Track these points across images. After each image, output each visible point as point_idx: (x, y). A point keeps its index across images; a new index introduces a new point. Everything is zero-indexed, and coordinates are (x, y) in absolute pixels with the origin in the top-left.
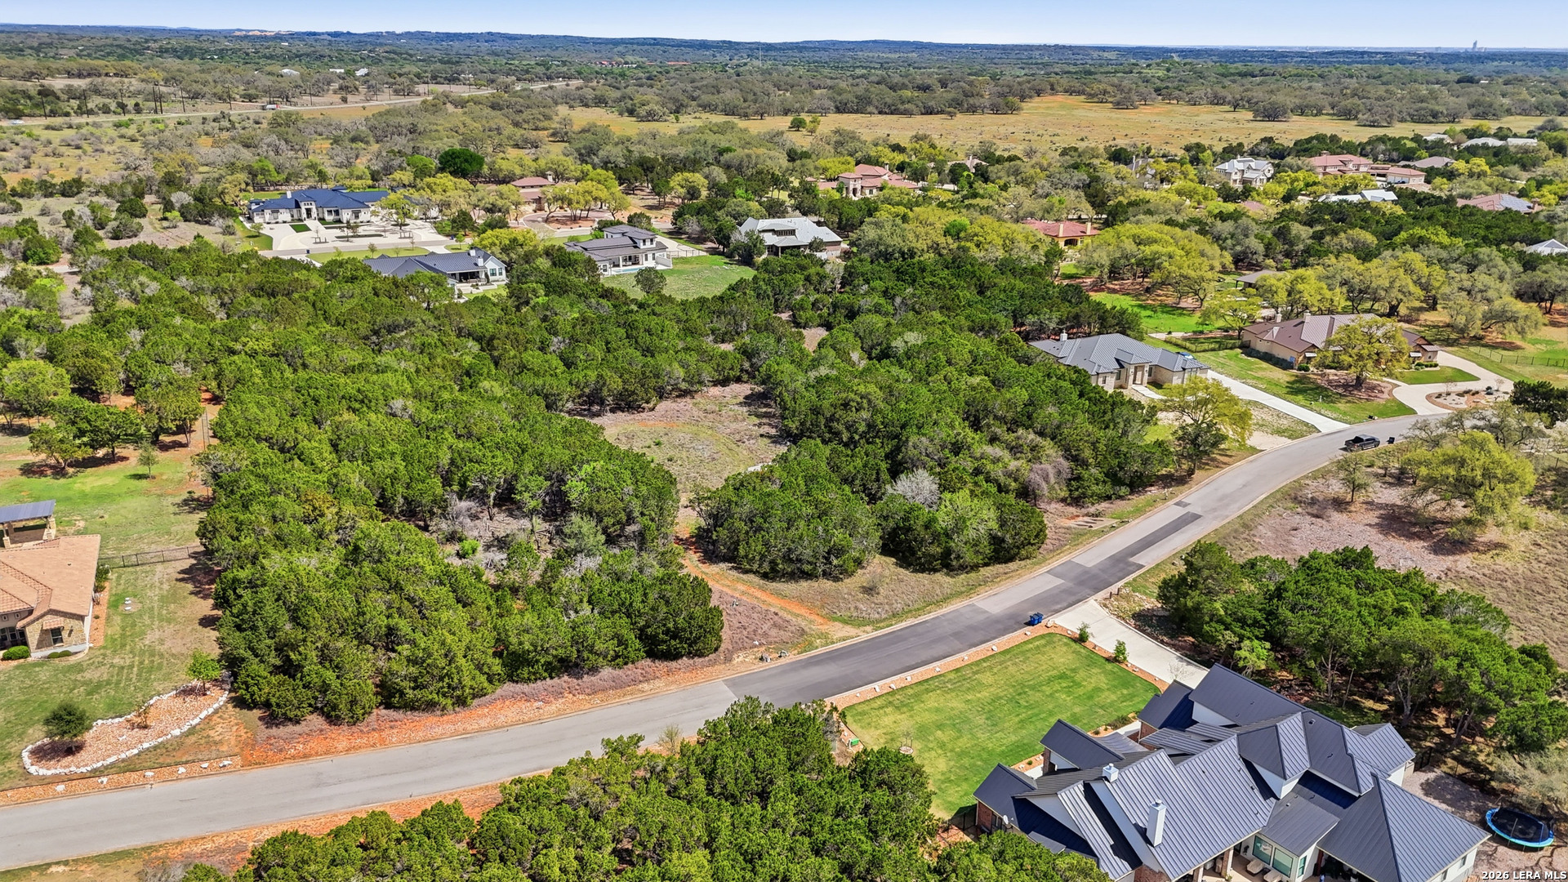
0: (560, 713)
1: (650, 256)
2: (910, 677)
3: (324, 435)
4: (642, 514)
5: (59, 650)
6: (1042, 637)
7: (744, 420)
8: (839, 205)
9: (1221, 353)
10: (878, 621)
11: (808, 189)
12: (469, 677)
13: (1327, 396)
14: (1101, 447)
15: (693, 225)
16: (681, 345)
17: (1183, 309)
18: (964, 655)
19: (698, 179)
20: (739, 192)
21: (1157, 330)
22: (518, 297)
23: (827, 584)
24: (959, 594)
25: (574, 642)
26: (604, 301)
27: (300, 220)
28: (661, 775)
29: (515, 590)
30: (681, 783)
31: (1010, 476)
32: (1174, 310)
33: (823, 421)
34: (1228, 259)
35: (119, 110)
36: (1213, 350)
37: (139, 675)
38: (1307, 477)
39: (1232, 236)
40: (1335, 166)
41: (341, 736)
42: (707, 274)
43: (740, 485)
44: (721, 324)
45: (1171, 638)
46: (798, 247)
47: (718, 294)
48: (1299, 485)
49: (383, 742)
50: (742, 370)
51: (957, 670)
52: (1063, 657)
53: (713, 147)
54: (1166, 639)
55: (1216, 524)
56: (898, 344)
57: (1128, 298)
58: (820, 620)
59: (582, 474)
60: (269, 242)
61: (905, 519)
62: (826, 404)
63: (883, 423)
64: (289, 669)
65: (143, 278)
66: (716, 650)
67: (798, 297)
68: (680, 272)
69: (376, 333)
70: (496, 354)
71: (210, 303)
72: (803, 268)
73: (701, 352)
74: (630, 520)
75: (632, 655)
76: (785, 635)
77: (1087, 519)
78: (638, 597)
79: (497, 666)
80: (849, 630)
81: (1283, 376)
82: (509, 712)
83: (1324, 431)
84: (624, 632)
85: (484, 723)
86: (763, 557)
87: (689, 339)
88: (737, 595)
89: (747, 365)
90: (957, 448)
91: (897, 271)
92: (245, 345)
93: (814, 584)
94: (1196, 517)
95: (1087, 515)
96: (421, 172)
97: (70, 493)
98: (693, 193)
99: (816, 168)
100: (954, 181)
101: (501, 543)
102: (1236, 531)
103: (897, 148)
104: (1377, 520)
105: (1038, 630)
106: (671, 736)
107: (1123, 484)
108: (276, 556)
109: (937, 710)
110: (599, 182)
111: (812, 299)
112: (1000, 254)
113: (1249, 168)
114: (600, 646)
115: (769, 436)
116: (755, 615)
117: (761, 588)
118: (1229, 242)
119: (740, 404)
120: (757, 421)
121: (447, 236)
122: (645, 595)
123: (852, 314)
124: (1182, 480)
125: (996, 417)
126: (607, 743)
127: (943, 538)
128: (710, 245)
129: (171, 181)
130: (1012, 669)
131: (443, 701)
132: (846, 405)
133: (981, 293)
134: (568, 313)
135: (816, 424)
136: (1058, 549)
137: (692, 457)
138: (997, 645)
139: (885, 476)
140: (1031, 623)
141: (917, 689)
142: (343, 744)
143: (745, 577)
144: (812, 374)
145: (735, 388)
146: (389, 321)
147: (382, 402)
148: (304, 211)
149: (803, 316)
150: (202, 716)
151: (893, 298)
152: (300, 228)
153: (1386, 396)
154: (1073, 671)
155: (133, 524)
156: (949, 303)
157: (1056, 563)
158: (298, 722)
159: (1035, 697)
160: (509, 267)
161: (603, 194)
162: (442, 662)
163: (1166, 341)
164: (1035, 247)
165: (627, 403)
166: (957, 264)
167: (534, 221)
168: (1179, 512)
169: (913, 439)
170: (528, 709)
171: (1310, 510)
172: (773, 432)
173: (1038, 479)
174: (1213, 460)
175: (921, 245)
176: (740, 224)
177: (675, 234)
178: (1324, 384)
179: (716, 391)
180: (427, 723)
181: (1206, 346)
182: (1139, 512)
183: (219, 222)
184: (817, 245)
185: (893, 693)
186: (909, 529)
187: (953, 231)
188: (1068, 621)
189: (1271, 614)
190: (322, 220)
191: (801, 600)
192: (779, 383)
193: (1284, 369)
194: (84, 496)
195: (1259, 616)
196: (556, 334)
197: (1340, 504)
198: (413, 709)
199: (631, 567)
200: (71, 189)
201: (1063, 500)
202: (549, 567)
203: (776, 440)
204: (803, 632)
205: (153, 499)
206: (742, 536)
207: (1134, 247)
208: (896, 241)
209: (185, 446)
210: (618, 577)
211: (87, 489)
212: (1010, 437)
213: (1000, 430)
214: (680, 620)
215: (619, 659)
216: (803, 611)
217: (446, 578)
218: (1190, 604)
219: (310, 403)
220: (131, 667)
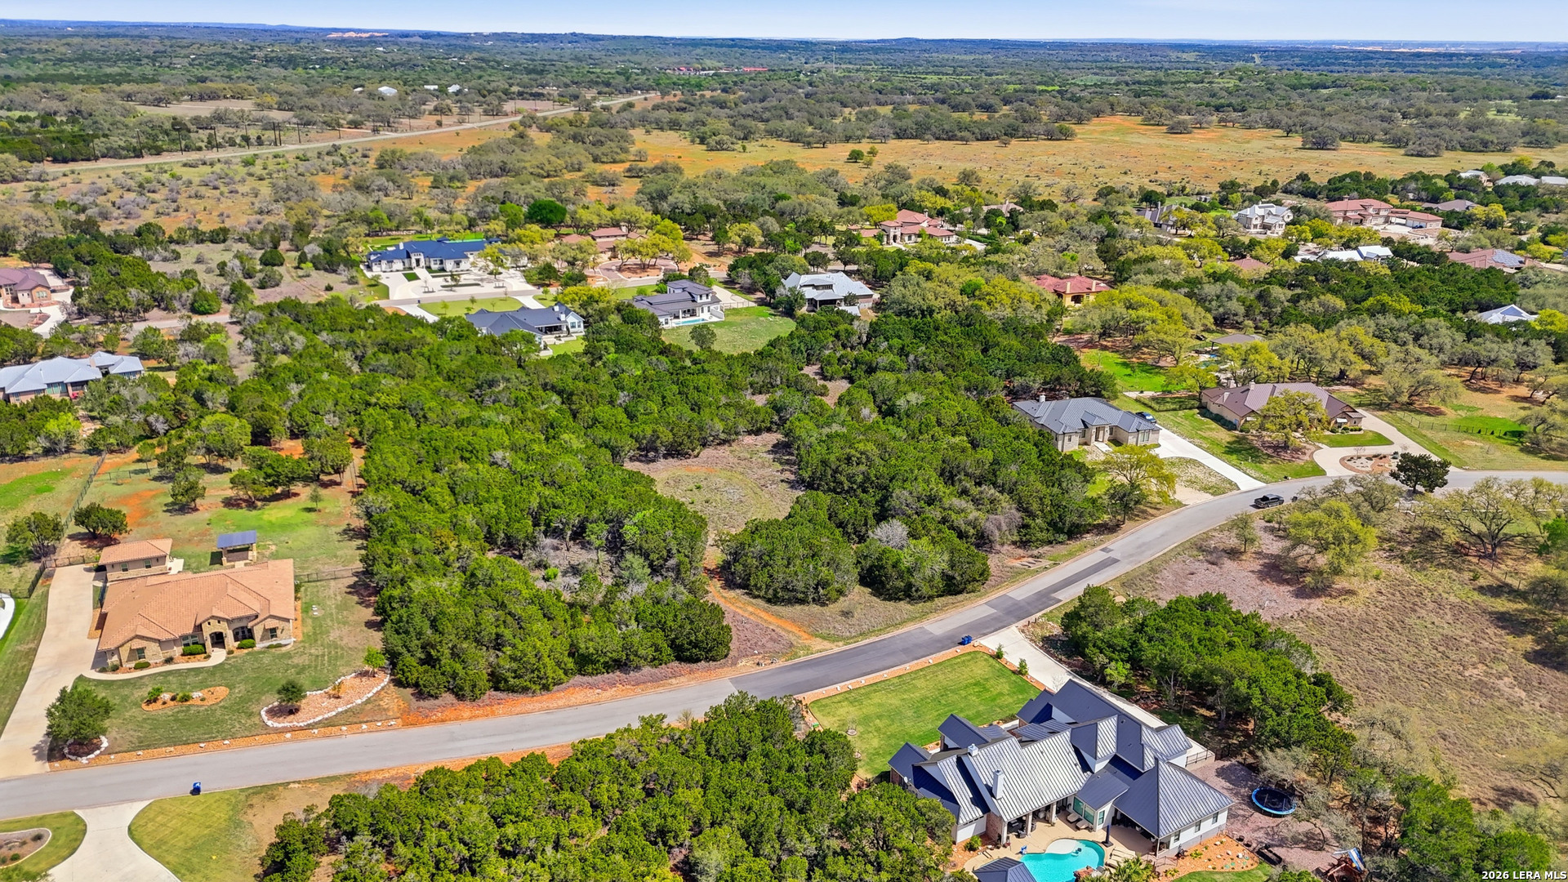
0: (613, 698)
1: (706, 309)
2: (863, 681)
3: (442, 479)
4: (679, 552)
5: (274, 643)
6: (969, 654)
7: (770, 466)
8: (876, 257)
9: (1181, 413)
10: (848, 638)
11: (852, 240)
12: (552, 670)
13: (1257, 457)
14: (1047, 501)
15: (745, 277)
16: (723, 400)
17: (1161, 368)
18: (907, 666)
19: (753, 229)
20: (789, 242)
21: (1132, 388)
22: (593, 353)
23: (815, 608)
24: (913, 619)
25: (624, 648)
26: (663, 358)
27: (411, 269)
28: (677, 742)
29: (584, 608)
30: (690, 747)
31: (969, 524)
32: (1154, 369)
33: (830, 472)
34: (1209, 320)
35: (244, 143)
36: (1174, 410)
37: (329, 661)
38: (1215, 530)
39: (1218, 297)
40: (1356, 211)
41: (466, 709)
42: (754, 325)
43: (755, 529)
44: (759, 379)
45: (1069, 657)
46: (833, 302)
47: (760, 349)
48: (1207, 536)
49: (493, 713)
50: (772, 422)
51: (900, 677)
52: (980, 670)
53: (770, 193)
54: (1063, 658)
55: (1129, 568)
56: (901, 402)
57: (1116, 355)
58: (806, 636)
59: (635, 520)
60: (385, 292)
61: (879, 559)
62: (832, 458)
63: (876, 476)
64: (430, 661)
65: (293, 333)
66: (726, 656)
67: (827, 352)
68: (730, 324)
69: (479, 387)
70: (574, 407)
71: (346, 357)
72: (834, 324)
73: (738, 407)
74: (670, 555)
75: (665, 658)
76: (778, 647)
77: (1030, 560)
78: (670, 617)
79: (570, 663)
80: (826, 644)
81: (1225, 436)
82: (579, 696)
83: (1243, 488)
84: (660, 642)
85: (561, 703)
86: (768, 586)
87: (730, 394)
88: (746, 615)
89: (776, 418)
90: (931, 501)
91: (915, 329)
92: (378, 399)
93: (806, 608)
94: (1116, 561)
95: (1031, 556)
96: (512, 224)
97: (261, 523)
98: (748, 242)
99: (861, 215)
100: (987, 227)
101: (575, 570)
102: (1143, 574)
103: (941, 192)
104: (1259, 568)
105: (968, 648)
106: (686, 716)
107: (1063, 532)
108: (419, 580)
109: (880, 705)
110: (665, 234)
111: (838, 355)
112: (1008, 312)
113: (1270, 213)
114: (642, 652)
115: (788, 482)
116: (757, 631)
117: (765, 610)
118: (1214, 303)
119: (768, 452)
120: (780, 468)
121: (535, 285)
122: (676, 616)
123: (871, 370)
124: (1111, 529)
125: (966, 475)
126: (643, 719)
127: (906, 575)
128: (759, 295)
129: (302, 229)
130: (941, 677)
131: (534, 687)
132: (849, 459)
133: (985, 351)
134: (633, 369)
135: (824, 475)
136: (996, 586)
137: (725, 500)
138: (931, 660)
139: (872, 521)
140: (962, 643)
141: (868, 690)
142: (467, 714)
143: (754, 601)
144: (826, 430)
145: (766, 436)
146: (490, 377)
147: (486, 454)
148: (413, 261)
149: (829, 370)
150: (375, 691)
151: (907, 356)
152: (412, 277)
153: (1307, 458)
154: (986, 680)
155: (310, 548)
156: (954, 361)
157: (994, 596)
158: (437, 698)
159: (953, 697)
160: (587, 324)
161: (669, 245)
162: (533, 660)
163: (1137, 400)
164: (1038, 307)
165: (675, 451)
166: (968, 322)
167: (608, 270)
168: (1103, 556)
169: (897, 491)
170: (592, 694)
171: (1209, 558)
172: (792, 477)
173: (992, 527)
174: (1144, 512)
175: (939, 303)
176: (786, 277)
177: (729, 283)
178: (1257, 444)
179: (749, 440)
180: (523, 702)
181: (1169, 406)
182: (1071, 555)
183: (344, 274)
184: (850, 300)
185: (850, 691)
186: (882, 567)
187: (969, 290)
188: (990, 643)
189: (1134, 644)
190: (428, 268)
191: (794, 621)
192: (799, 438)
193: (1229, 430)
194: (272, 524)
195: (1126, 644)
196: (622, 389)
197: (1234, 554)
198: (513, 691)
199: (667, 594)
200: (219, 237)
201: (1014, 543)
202: (609, 591)
203: (793, 485)
204: (791, 645)
205: (322, 529)
206: (753, 570)
207: (1124, 311)
208: (915, 301)
209: (339, 484)
210: (657, 601)
211: (273, 519)
212: (975, 491)
213: (969, 484)
214: (700, 635)
215: (656, 661)
216: (794, 629)
217: (536, 599)
218: (1079, 633)
219: (431, 451)
220: (323, 656)
